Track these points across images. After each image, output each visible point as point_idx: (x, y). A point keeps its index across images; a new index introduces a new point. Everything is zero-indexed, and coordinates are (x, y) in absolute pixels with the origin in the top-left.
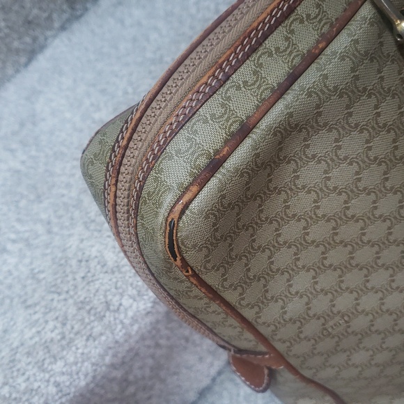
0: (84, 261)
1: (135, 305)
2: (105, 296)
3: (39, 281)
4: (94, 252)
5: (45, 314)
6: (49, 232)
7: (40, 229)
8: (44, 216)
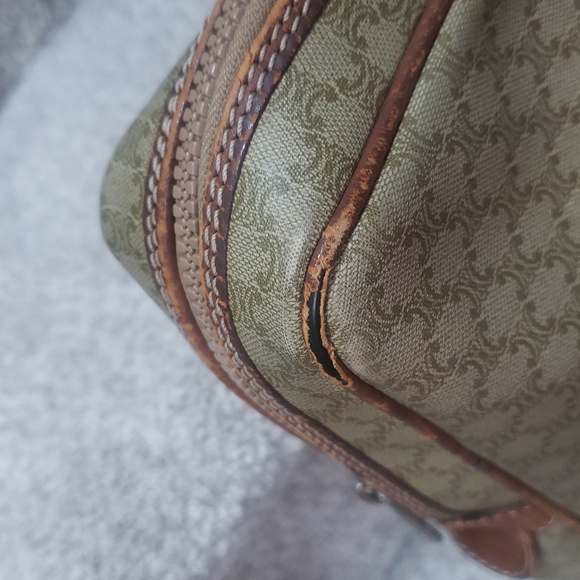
0: (112, 452)
1: (211, 516)
2: (157, 507)
3: (45, 497)
4: (126, 433)
5: (64, 553)
6: (52, 406)
7: (38, 401)
8: (41, 378)
